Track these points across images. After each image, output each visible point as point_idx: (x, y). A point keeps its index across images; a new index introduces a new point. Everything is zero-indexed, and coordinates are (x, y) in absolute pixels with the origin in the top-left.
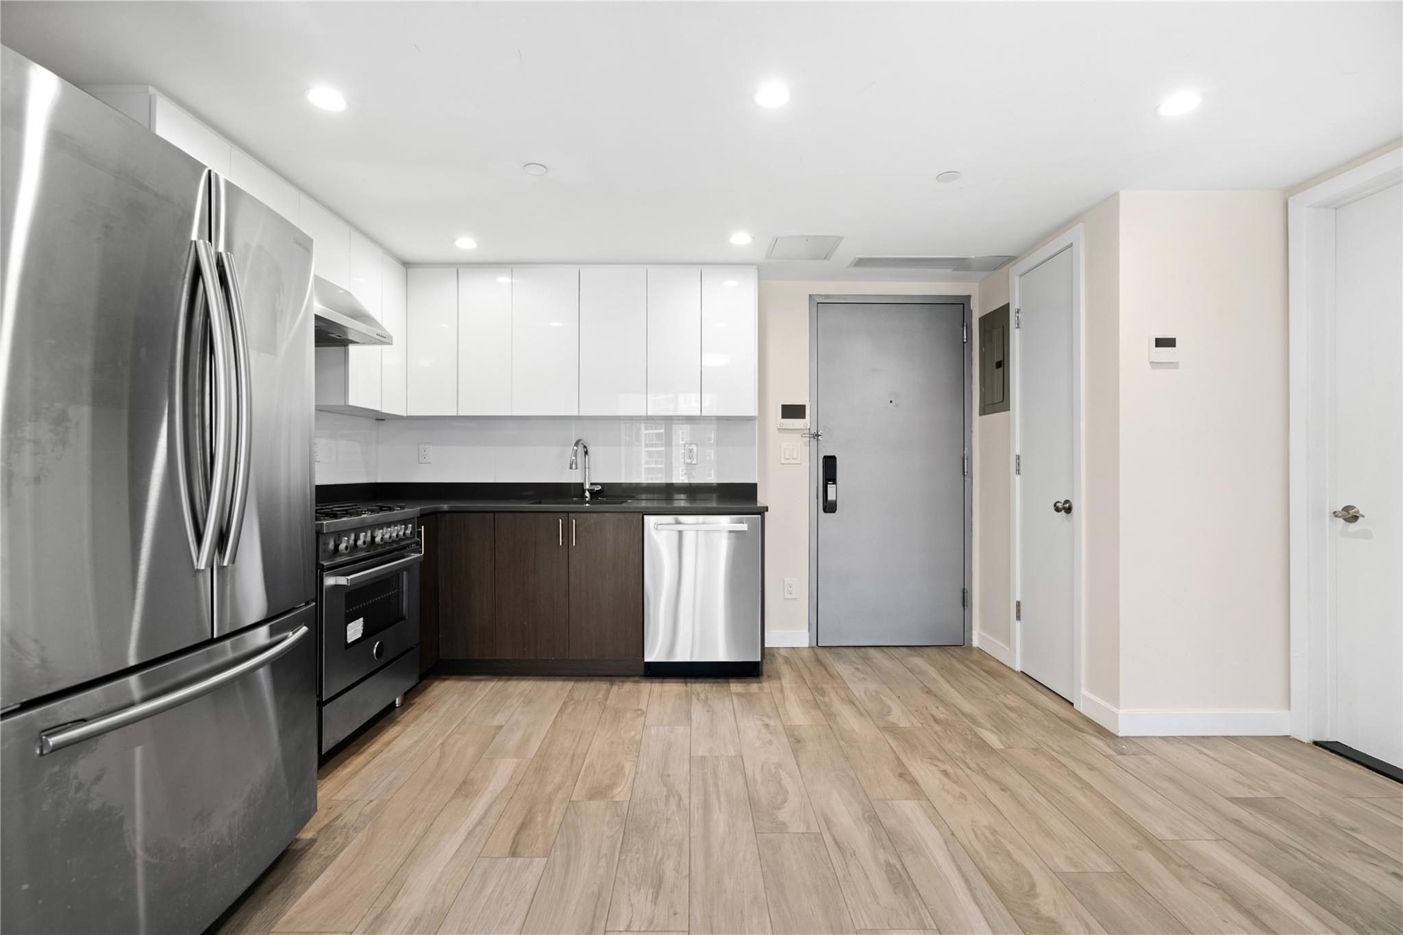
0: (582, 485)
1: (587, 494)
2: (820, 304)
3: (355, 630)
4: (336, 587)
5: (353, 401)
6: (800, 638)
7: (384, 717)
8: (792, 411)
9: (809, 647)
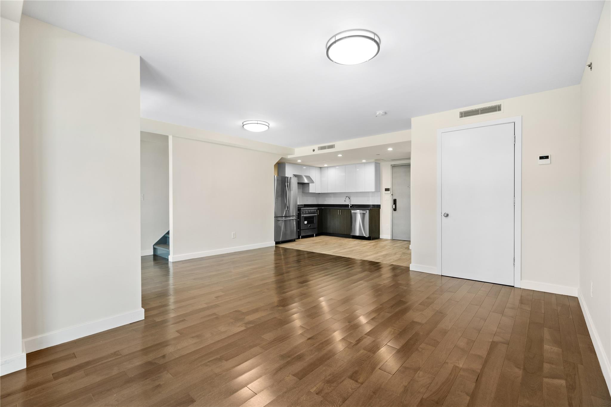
0: (349, 205)
1: (350, 207)
2: (393, 166)
3: (306, 222)
4: (303, 216)
5: (310, 192)
6: (389, 237)
7: (312, 236)
8: (387, 190)
9: (391, 239)
